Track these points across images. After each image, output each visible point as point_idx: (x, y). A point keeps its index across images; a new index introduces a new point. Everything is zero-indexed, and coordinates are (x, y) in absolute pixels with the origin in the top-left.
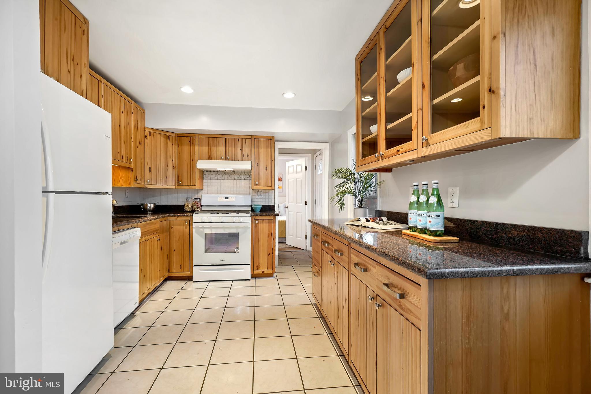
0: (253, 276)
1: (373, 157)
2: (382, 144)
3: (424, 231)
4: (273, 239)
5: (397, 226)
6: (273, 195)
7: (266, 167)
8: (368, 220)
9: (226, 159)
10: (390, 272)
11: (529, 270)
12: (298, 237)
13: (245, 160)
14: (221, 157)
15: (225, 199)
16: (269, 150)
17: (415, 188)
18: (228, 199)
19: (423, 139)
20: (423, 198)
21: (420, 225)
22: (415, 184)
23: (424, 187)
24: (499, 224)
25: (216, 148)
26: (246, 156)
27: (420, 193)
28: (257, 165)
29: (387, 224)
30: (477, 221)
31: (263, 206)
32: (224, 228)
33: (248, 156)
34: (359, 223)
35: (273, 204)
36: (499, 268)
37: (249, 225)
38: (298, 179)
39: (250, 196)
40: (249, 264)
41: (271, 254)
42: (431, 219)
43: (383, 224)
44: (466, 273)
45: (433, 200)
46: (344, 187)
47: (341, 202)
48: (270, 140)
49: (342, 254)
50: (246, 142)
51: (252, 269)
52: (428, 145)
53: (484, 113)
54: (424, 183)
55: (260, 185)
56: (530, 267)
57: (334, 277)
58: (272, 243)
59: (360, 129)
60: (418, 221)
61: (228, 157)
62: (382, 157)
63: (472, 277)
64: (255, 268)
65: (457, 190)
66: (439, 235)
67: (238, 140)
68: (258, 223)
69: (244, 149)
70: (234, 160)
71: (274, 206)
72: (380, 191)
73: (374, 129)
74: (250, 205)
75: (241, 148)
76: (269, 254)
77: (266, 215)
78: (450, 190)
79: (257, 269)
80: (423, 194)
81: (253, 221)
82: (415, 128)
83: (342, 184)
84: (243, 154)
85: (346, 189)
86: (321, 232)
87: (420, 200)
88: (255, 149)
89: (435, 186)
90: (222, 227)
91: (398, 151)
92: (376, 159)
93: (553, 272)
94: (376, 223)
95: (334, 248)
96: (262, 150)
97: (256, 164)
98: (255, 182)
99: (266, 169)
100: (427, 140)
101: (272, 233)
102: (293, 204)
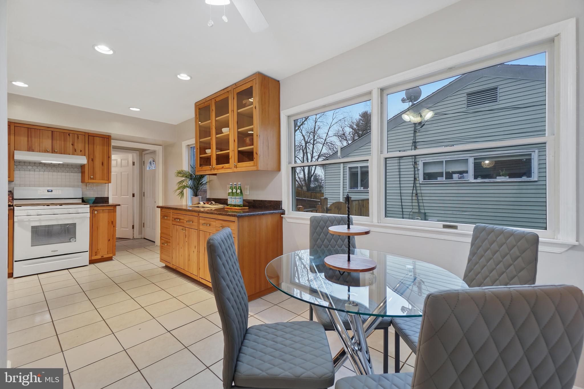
0: (92, 262)
1: (208, 167)
2: (214, 161)
3: (235, 206)
4: (114, 227)
5: (221, 206)
6: (107, 188)
7: (103, 163)
8: (204, 204)
9: (53, 152)
10: (223, 221)
11: (265, 213)
12: (123, 228)
13: (77, 155)
14: (47, 150)
15: (48, 191)
16: (106, 147)
17: (231, 186)
18: (52, 191)
19: (234, 164)
20: (234, 191)
21: (233, 203)
22: (231, 184)
23: (235, 186)
24: (262, 200)
25: (39, 140)
26: (78, 151)
27: (233, 188)
28: (92, 161)
29: (215, 205)
30: (255, 200)
31: (97, 198)
32: (57, 219)
33: (81, 151)
34: (199, 205)
35: (106, 196)
36: (258, 213)
37: (88, 215)
38: (122, 173)
39: (81, 189)
40: (87, 251)
41: (111, 240)
42: (238, 200)
43: (213, 205)
44: (249, 215)
45: (239, 191)
46: (184, 183)
47: (182, 193)
48: (106, 139)
49: (193, 222)
50: (78, 138)
51: (91, 255)
52: (236, 167)
53: (255, 160)
54: (235, 183)
55: (95, 179)
56: (266, 212)
57: (185, 238)
58: (112, 229)
59: (199, 149)
60: (232, 201)
61: (56, 150)
62: (214, 169)
63: (250, 216)
64: (94, 254)
65: (248, 187)
66: (241, 207)
67: (69, 135)
68: (98, 213)
69: (76, 144)
70: (63, 153)
71: (108, 198)
72: (209, 186)
73: (208, 151)
74: (81, 197)
75: (73, 143)
76: (109, 240)
77: (102, 206)
78: (246, 187)
79: (96, 255)
80: (234, 188)
81: (92, 212)
82: (231, 158)
83: (182, 181)
84: (75, 149)
85: (186, 185)
86: (171, 213)
87: (233, 192)
88: (90, 145)
89: (239, 185)
90: (54, 219)
91: (223, 167)
92: (210, 169)
93: (272, 213)
94: (209, 204)
95: (185, 220)
96: (98, 147)
97: (91, 159)
98: (89, 175)
99: (103, 164)
100: (236, 165)
101: (112, 222)
102: (117, 196)
